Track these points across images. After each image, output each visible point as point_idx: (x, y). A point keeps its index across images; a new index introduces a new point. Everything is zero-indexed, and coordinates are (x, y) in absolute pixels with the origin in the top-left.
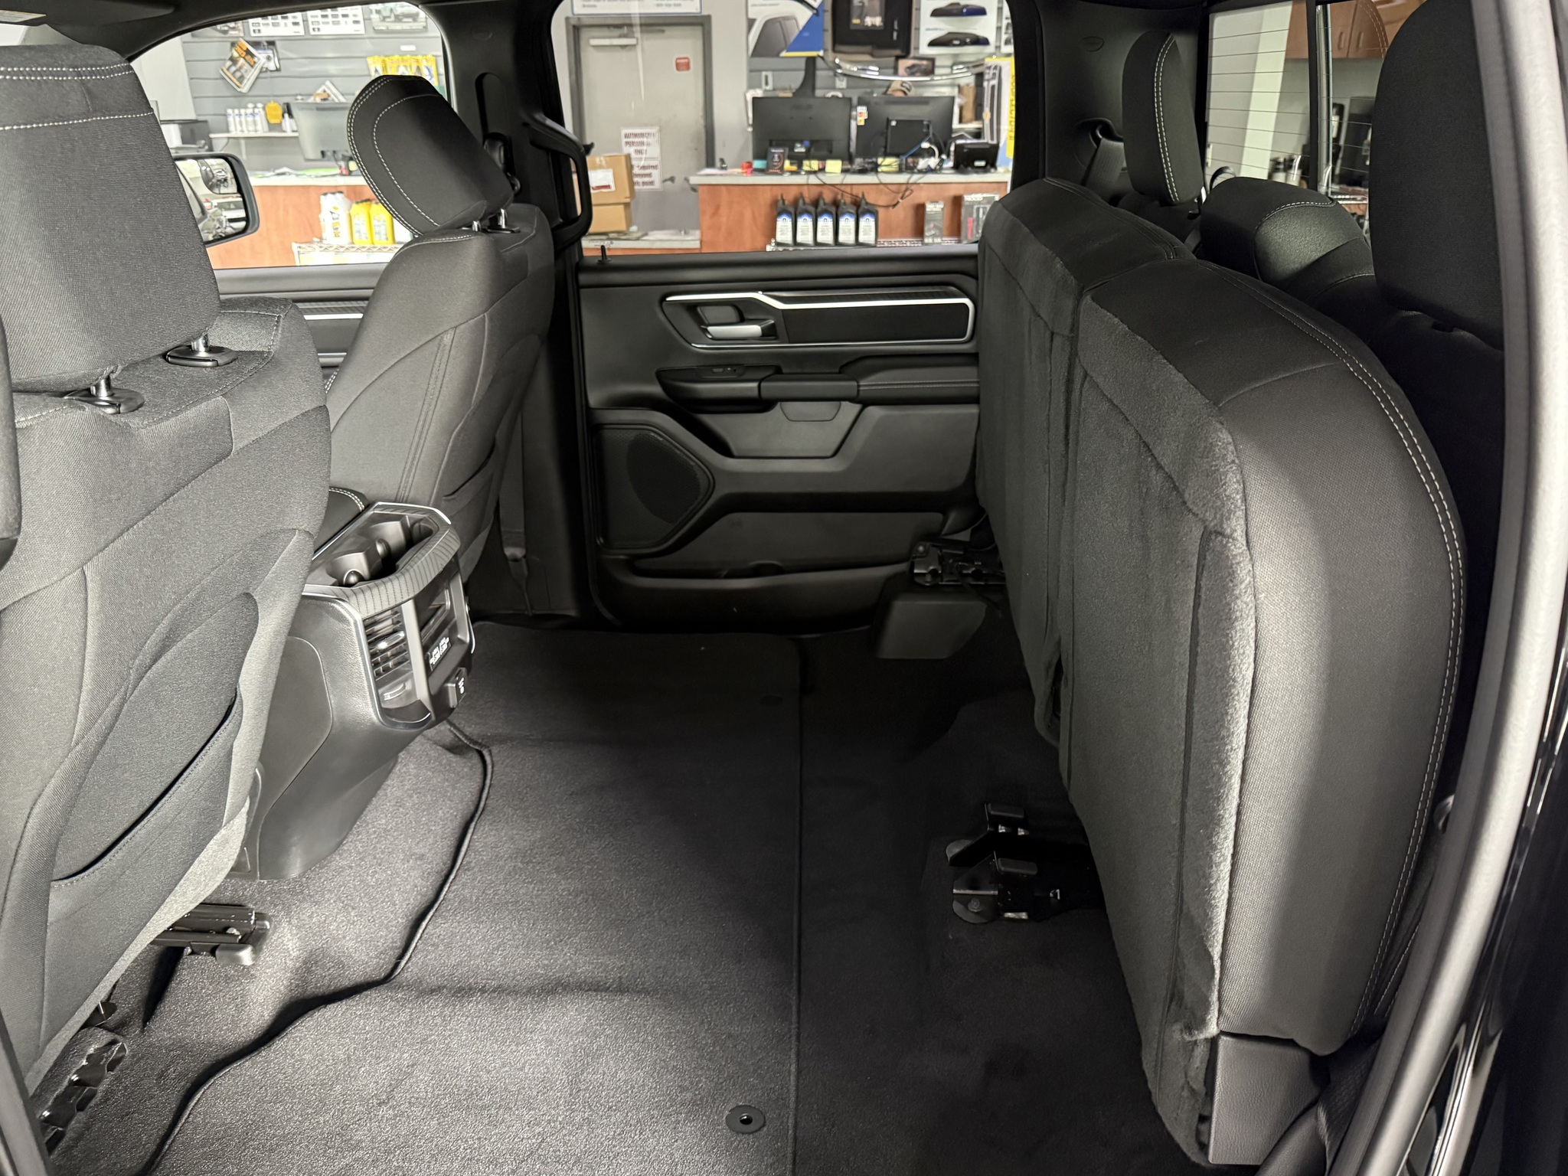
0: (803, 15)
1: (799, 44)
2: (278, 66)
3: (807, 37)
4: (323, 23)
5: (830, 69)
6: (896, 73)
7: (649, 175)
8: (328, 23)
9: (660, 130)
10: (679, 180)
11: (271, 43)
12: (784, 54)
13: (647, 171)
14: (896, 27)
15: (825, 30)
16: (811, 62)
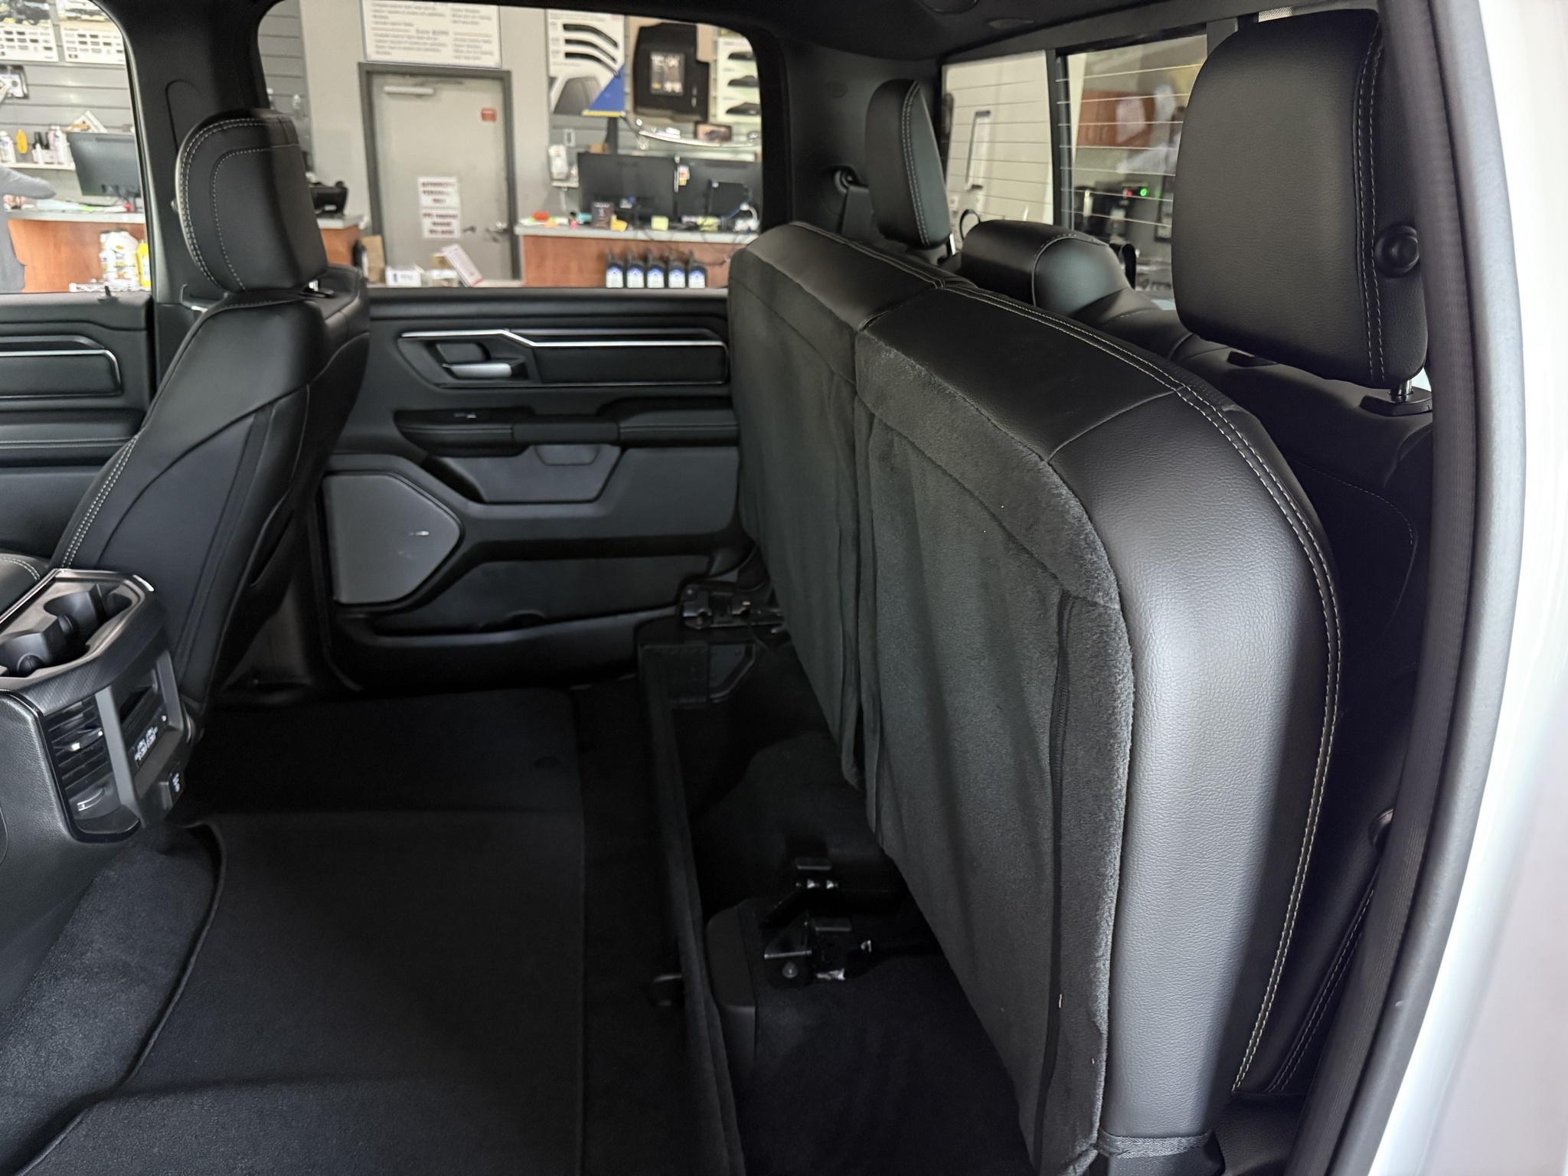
0: (604, 77)
1: (601, 103)
2: (26, 91)
3: (608, 99)
4: (81, 50)
5: (632, 130)
6: (695, 135)
7: (448, 224)
8: (87, 50)
9: (460, 180)
10: (480, 230)
11: (18, 68)
12: (586, 113)
13: (446, 220)
14: (695, 92)
15: (627, 94)
16: (613, 122)
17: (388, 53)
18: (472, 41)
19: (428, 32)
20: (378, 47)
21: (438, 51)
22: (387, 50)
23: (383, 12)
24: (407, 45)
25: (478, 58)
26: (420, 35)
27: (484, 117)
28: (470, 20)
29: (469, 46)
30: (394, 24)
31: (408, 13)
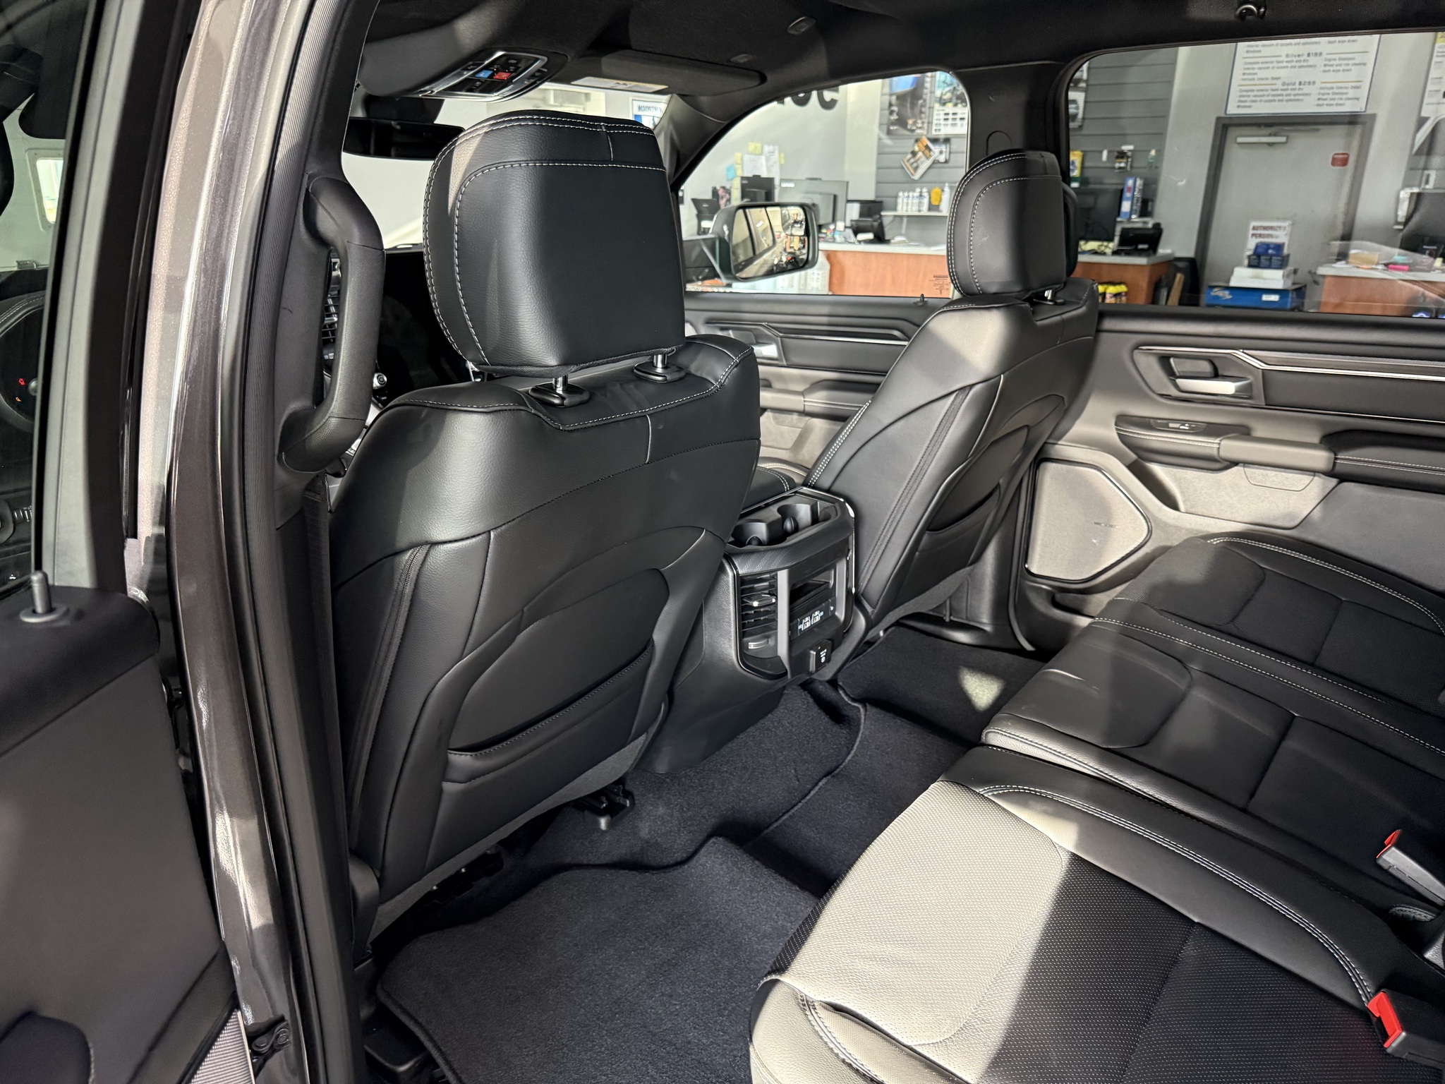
17: (1250, 107)
18: (1338, 88)
19: (1294, 84)
20: (1240, 101)
21: (1302, 100)
22: (1247, 104)
23: (1253, 69)
24: (1270, 98)
25: (1341, 105)
26: (1286, 87)
27: (1334, 162)
28: (1341, 68)
29: (1334, 93)
30: (1262, 79)
31: (1279, 68)
